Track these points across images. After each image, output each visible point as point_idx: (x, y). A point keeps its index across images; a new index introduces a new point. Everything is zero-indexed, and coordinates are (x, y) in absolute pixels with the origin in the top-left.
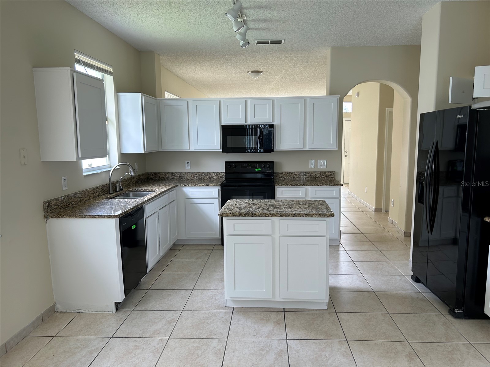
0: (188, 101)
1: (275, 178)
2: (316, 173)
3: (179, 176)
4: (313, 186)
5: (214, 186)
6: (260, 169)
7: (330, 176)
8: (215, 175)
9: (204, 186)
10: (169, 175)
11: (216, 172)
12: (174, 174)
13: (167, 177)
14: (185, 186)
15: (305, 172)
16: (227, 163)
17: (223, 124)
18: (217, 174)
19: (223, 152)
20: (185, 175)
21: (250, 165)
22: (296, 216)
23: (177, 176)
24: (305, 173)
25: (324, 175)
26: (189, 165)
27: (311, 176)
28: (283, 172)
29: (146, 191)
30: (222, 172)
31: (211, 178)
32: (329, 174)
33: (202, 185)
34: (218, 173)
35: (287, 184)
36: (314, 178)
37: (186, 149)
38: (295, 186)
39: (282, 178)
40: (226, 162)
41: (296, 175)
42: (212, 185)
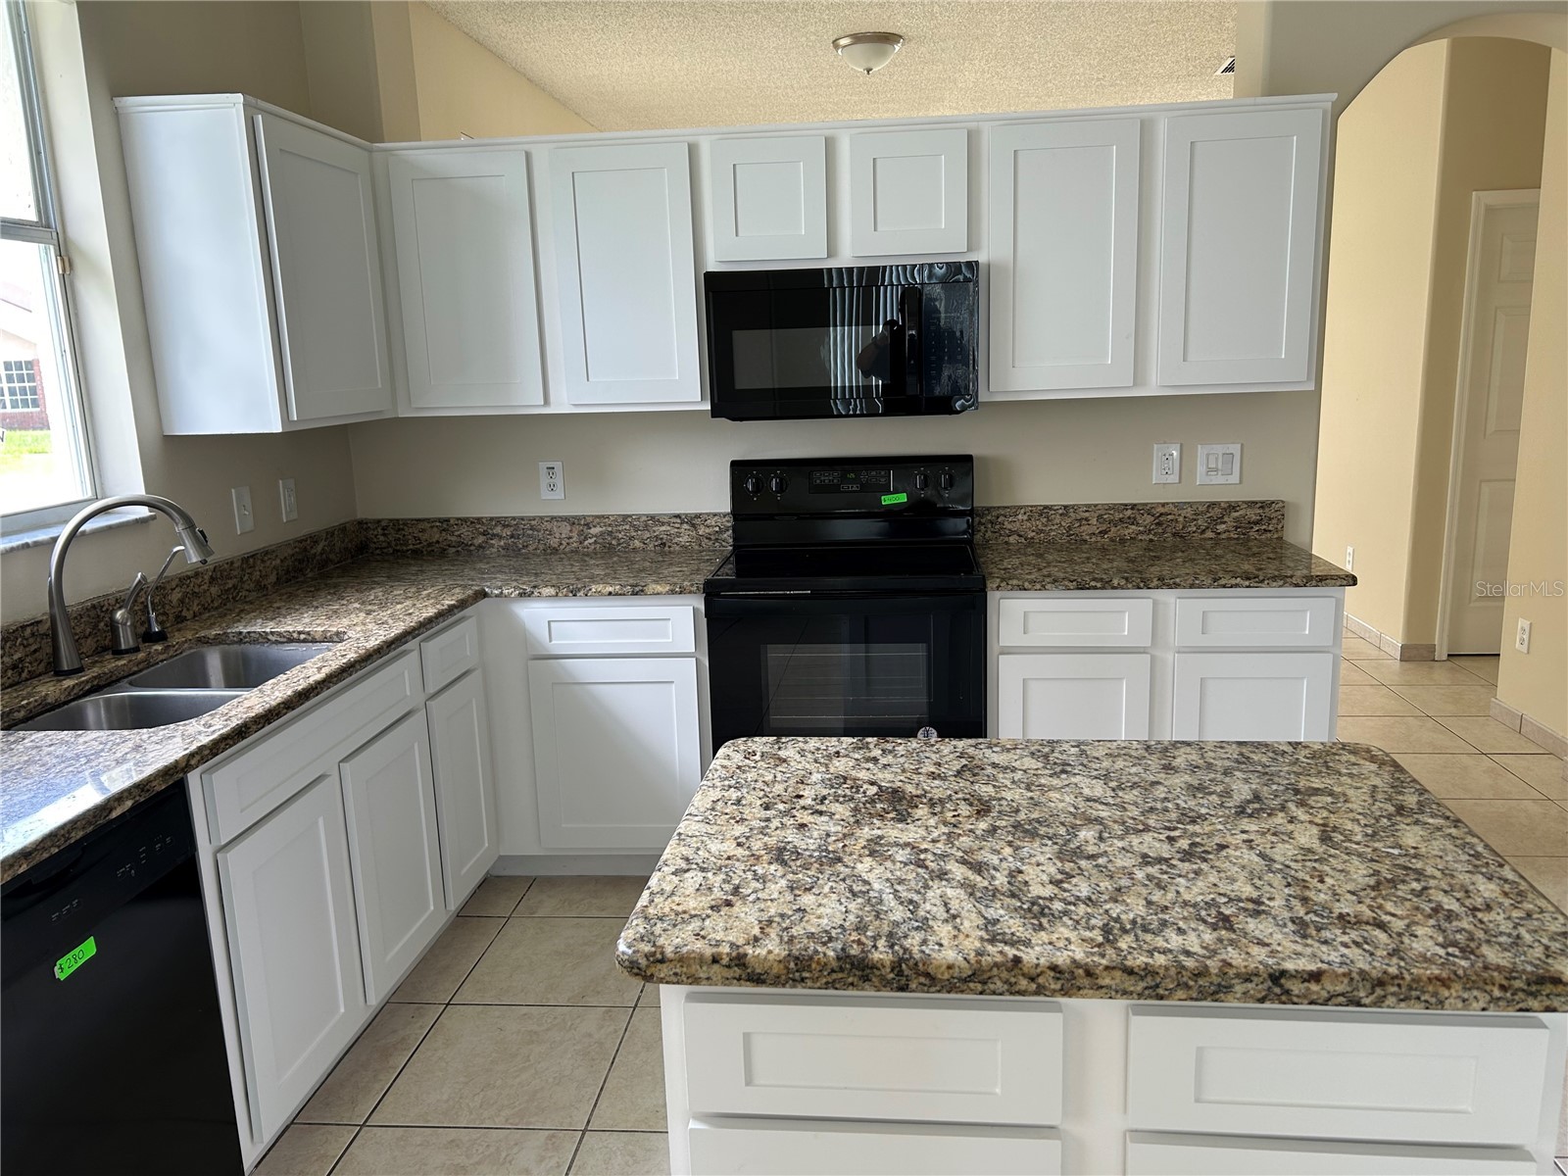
0: (528, 156)
1: (978, 537)
2: (1189, 512)
3: (512, 536)
4: (1192, 586)
5: (672, 592)
6: (902, 498)
7: (1257, 523)
8: (685, 526)
9: (617, 594)
10: (465, 531)
11: (686, 515)
12: (485, 527)
13: (453, 539)
14: (520, 595)
15: (1134, 506)
16: (740, 469)
17: (712, 267)
18: (693, 525)
19: (716, 412)
20: (538, 531)
21: (852, 475)
22: (1287, 992)
23: (501, 537)
24: (1129, 512)
25: (1226, 519)
26: (559, 481)
27: (1159, 524)
28: (1021, 507)
29: (298, 641)
30: (715, 515)
31: (664, 544)
32: (1252, 514)
33: (611, 589)
34: (698, 516)
35: (1055, 581)
36: (1174, 535)
37: (527, 399)
38: (1095, 588)
39: (1012, 539)
40: (734, 464)
41: (1087, 519)
42: (659, 588)
